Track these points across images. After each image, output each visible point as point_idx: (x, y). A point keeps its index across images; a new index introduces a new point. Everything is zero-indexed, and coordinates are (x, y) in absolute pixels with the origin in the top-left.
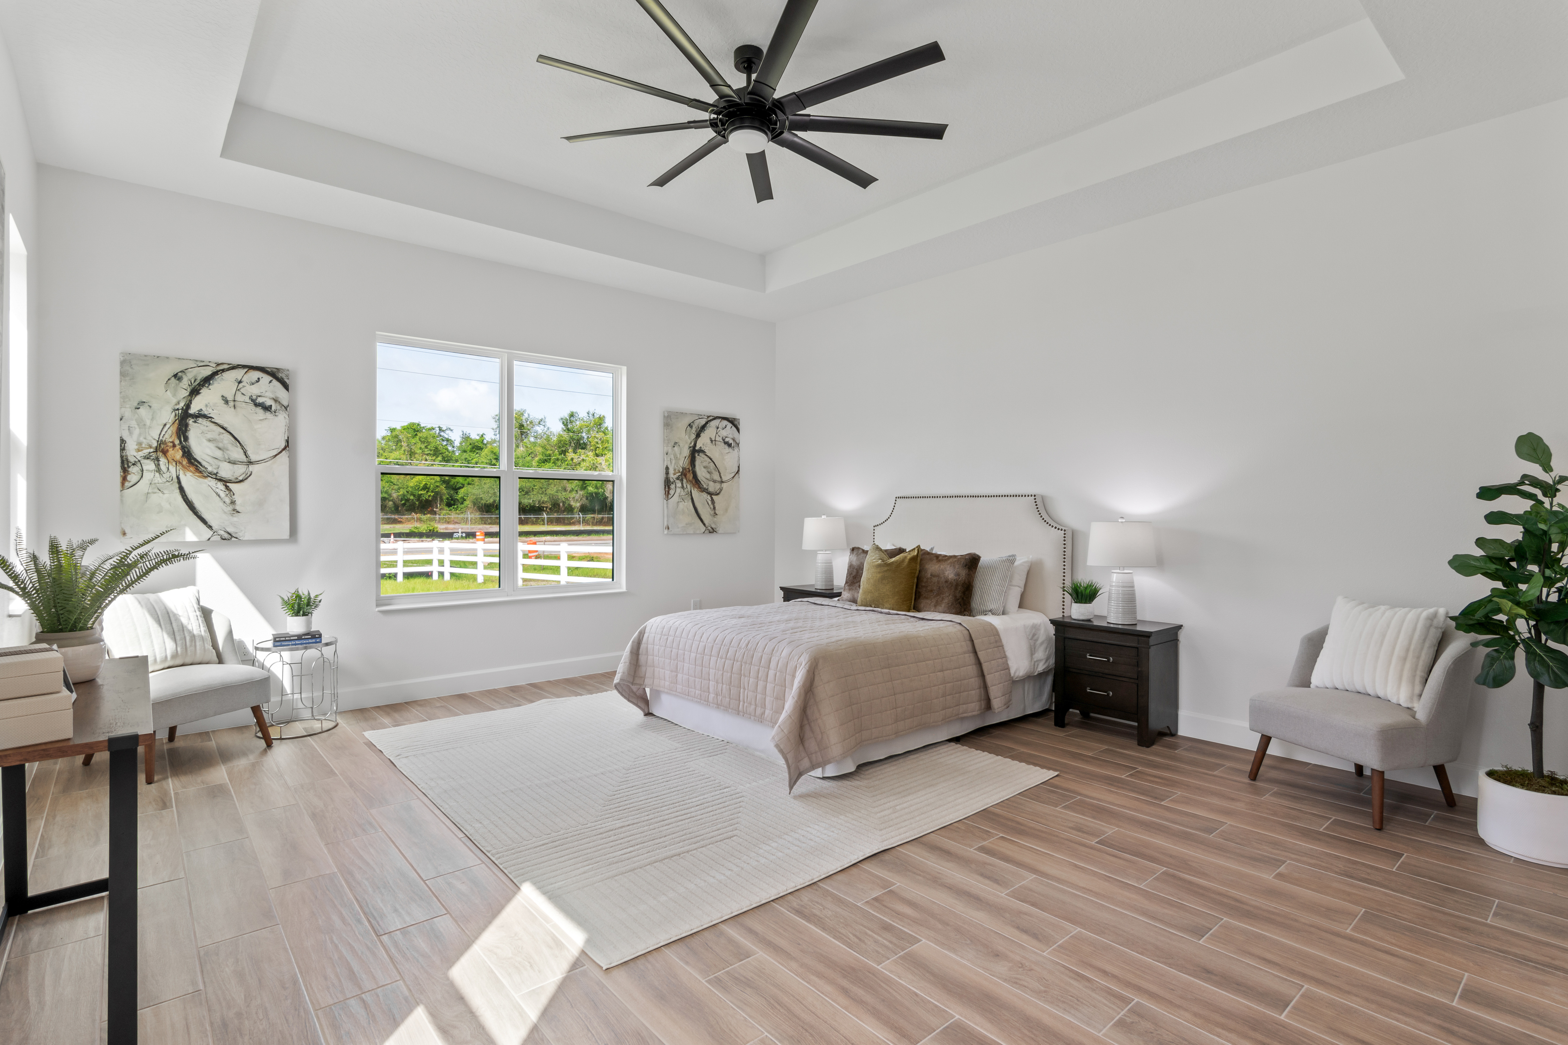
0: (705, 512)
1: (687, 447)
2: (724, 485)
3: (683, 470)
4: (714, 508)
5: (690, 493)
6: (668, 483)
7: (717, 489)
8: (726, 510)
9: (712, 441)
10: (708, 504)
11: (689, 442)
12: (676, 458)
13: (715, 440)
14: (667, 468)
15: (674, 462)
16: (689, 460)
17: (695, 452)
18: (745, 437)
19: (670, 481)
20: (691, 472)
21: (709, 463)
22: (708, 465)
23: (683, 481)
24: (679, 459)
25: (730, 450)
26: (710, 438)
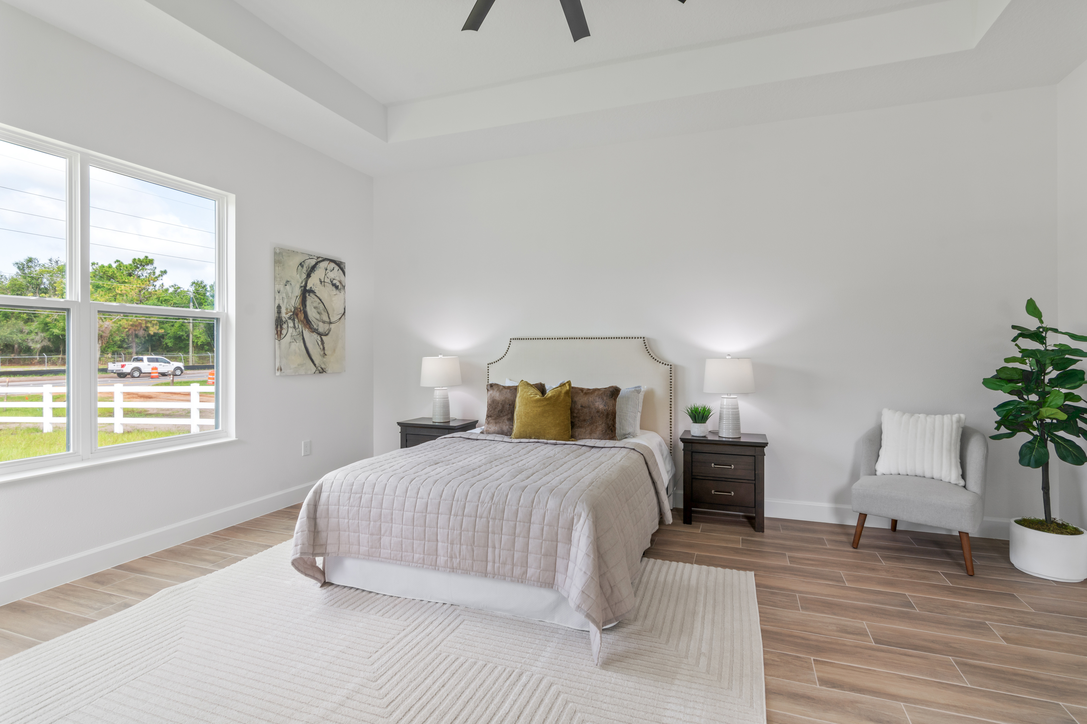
0: (315, 352)
1: (298, 286)
2: (332, 326)
3: (295, 310)
4: (324, 349)
5: (301, 334)
6: (279, 323)
7: (326, 330)
8: (334, 350)
9: (321, 282)
10: (318, 344)
11: (300, 281)
12: (288, 297)
13: (324, 282)
14: (279, 307)
15: (286, 301)
16: (301, 299)
17: (306, 292)
18: (350, 280)
19: (282, 321)
20: (302, 312)
21: (319, 303)
22: (318, 305)
23: (295, 321)
24: (291, 298)
25: (338, 292)
26: (320, 279)
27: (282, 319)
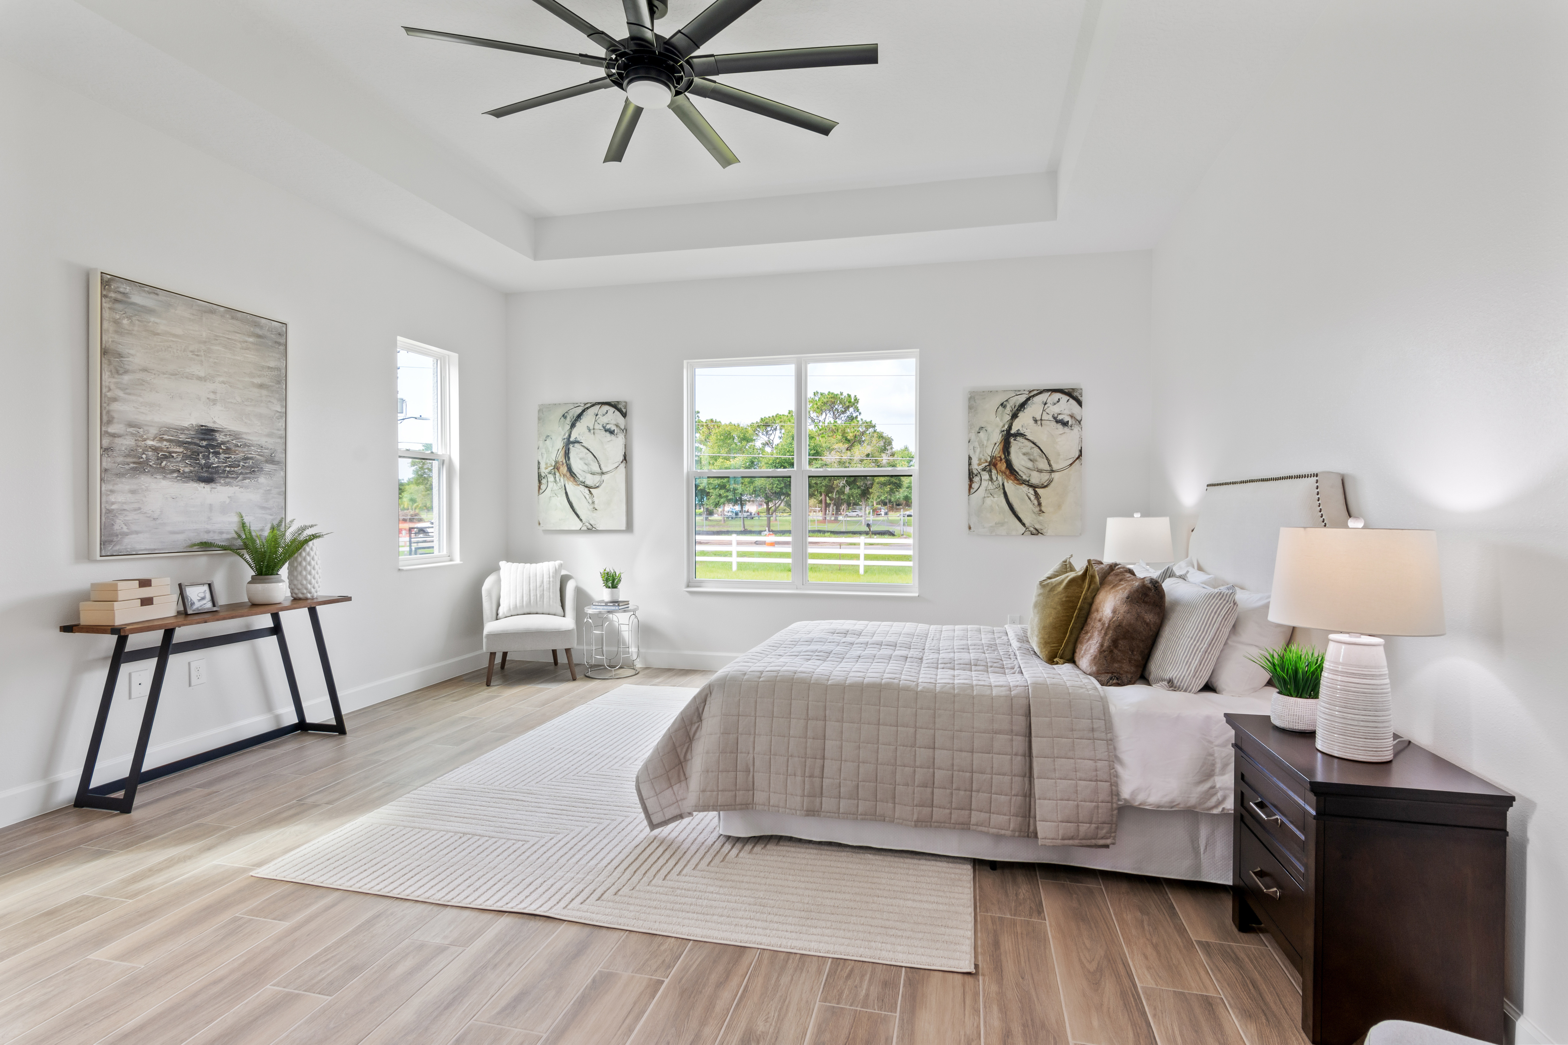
0: (1026, 510)
1: (998, 431)
2: (1055, 476)
3: (992, 460)
4: (1040, 504)
5: (1001, 487)
6: (971, 476)
7: (1044, 481)
8: (1059, 506)
9: (1036, 421)
10: (1030, 499)
11: (1001, 424)
12: (982, 445)
13: (1041, 420)
14: (970, 458)
15: (978, 450)
16: (1001, 446)
17: (1008, 437)
18: (1087, 413)
19: (973, 473)
20: (1004, 461)
21: (1032, 448)
22: (1029, 451)
23: (991, 472)
24: (986, 446)
25: (1066, 429)
26: (1033, 417)
27: (972, 472)
